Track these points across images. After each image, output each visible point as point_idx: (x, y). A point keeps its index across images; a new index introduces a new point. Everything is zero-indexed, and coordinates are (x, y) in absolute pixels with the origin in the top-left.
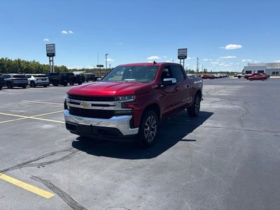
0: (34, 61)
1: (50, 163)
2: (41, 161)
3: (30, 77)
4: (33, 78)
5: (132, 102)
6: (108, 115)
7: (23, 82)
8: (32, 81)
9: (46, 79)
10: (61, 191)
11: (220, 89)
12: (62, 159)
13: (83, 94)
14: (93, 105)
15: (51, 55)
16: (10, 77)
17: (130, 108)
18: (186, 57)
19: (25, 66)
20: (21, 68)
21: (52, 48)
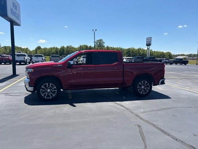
15: (149, 45)
19: (142, 52)
20: (139, 54)
21: (149, 40)
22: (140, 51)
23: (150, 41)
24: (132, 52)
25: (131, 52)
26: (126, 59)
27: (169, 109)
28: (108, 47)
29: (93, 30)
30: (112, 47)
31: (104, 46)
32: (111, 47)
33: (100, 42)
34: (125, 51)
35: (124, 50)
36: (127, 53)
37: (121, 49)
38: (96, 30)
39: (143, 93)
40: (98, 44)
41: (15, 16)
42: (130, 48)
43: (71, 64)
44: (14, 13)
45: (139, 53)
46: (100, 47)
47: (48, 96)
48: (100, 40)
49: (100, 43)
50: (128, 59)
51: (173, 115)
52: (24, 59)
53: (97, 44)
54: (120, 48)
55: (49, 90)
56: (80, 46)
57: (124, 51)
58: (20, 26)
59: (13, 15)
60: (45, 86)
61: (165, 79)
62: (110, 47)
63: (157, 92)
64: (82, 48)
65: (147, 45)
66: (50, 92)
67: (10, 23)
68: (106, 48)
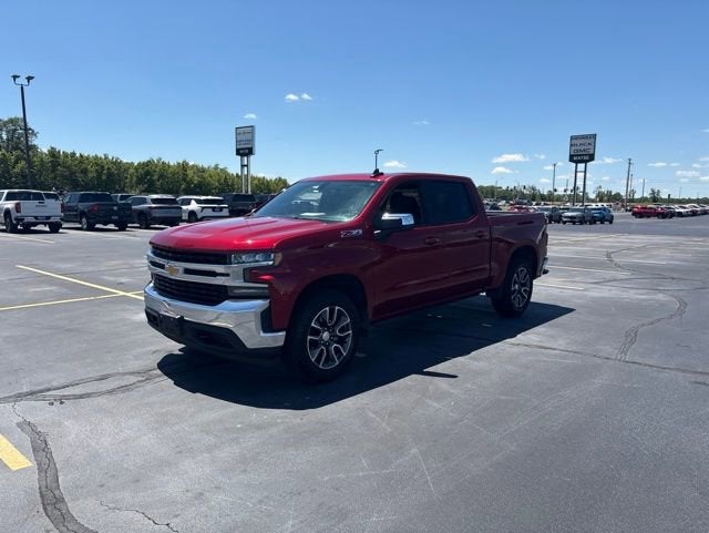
0: (216, 167)
1: (81, 397)
2: (66, 392)
3: (188, 202)
4: (194, 206)
5: (267, 267)
6: (214, 295)
7: (172, 214)
8: (192, 213)
9: (221, 209)
10: (51, 459)
11: (658, 246)
12: (110, 392)
13: (172, 245)
14: (187, 271)
15: (245, 151)
16: (144, 201)
17: (264, 282)
18: (592, 158)
19: (196, 178)
20: (188, 183)
21: (248, 137)
23: (252, 140)
24: (161, 176)
25: (156, 177)
26: (198, 202)
28: (53, 153)
29: (15, 77)
30: (73, 154)
31: (35, 147)
32: (69, 151)
33: (13, 131)
34: (133, 170)
36: (140, 180)
37: (117, 164)
38: (29, 79)
40: (5, 137)
45: (184, 179)
48: (11, 121)
49: (13, 135)
54: (106, 158)
55: (325, 336)
57: (126, 170)
62: (65, 154)
65: (239, 152)
68: (47, 159)
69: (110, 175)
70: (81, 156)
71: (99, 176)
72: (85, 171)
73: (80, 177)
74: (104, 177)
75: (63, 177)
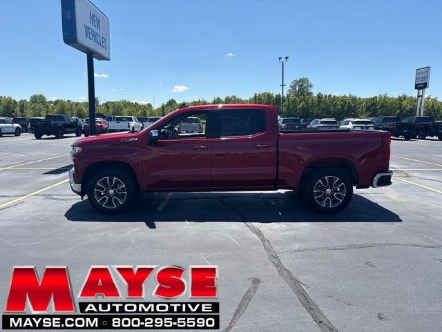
15: (421, 86)
19: (409, 106)
20: (401, 110)
21: (424, 75)
22: (404, 103)
23: (427, 77)
24: (382, 106)
25: (378, 107)
26: (353, 123)
27: (370, 246)
28: (320, 96)
29: (280, 58)
31: (311, 93)
32: (328, 94)
33: (302, 85)
34: (364, 103)
35: (361, 101)
36: (368, 109)
37: (354, 99)
38: (287, 58)
39: (329, 205)
40: (297, 89)
41: (96, 41)
42: (376, 97)
43: (153, 135)
44: (93, 35)
45: (399, 108)
46: (302, 97)
47: (110, 203)
48: (301, 80)
49: (301, 88)
50: (358, 122)
51: (367, 263)
52: (129, 126)
53: (295, 89)
54: (350, 96)
55: (113, 191)
56: (255, 97)
57: (360, 104)
58: (109, 60)
59: (90, 39)
60: (104, 182)
61: (391, 172)
62: (326, 97)
63: (376, 204)
64: (260, 99)
65: (417, 87)
66: (114, 195)
67: (86, 55)
68: (315, 99)
69: (349, 107)
70: (334, 97)
71: (343, 107)
72: (335, 105)
73: (332, 109)
74: (345, 108)
75: (323, 109)
